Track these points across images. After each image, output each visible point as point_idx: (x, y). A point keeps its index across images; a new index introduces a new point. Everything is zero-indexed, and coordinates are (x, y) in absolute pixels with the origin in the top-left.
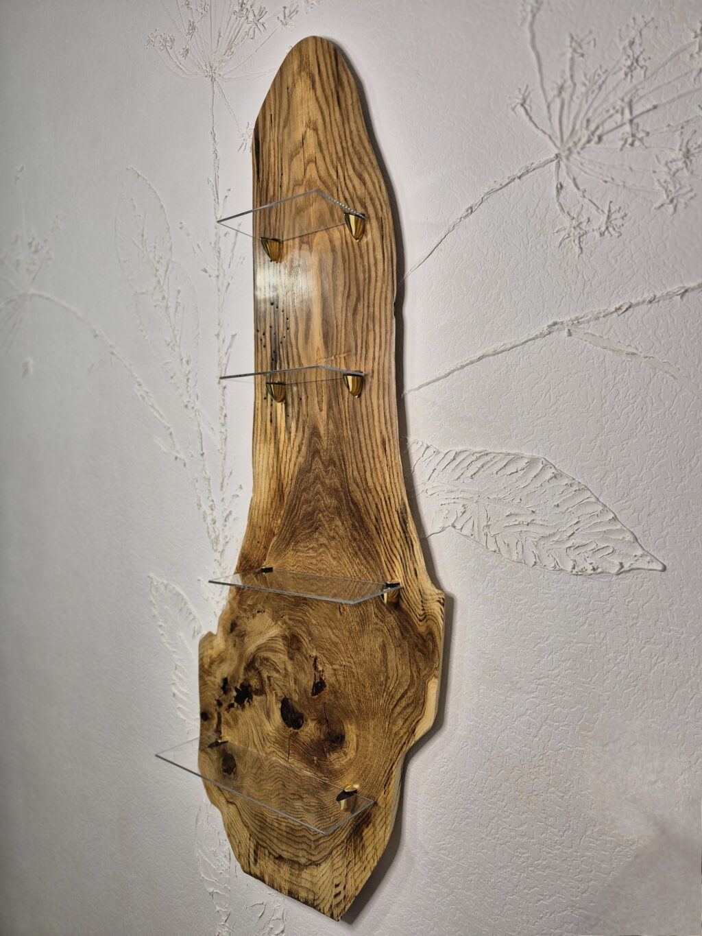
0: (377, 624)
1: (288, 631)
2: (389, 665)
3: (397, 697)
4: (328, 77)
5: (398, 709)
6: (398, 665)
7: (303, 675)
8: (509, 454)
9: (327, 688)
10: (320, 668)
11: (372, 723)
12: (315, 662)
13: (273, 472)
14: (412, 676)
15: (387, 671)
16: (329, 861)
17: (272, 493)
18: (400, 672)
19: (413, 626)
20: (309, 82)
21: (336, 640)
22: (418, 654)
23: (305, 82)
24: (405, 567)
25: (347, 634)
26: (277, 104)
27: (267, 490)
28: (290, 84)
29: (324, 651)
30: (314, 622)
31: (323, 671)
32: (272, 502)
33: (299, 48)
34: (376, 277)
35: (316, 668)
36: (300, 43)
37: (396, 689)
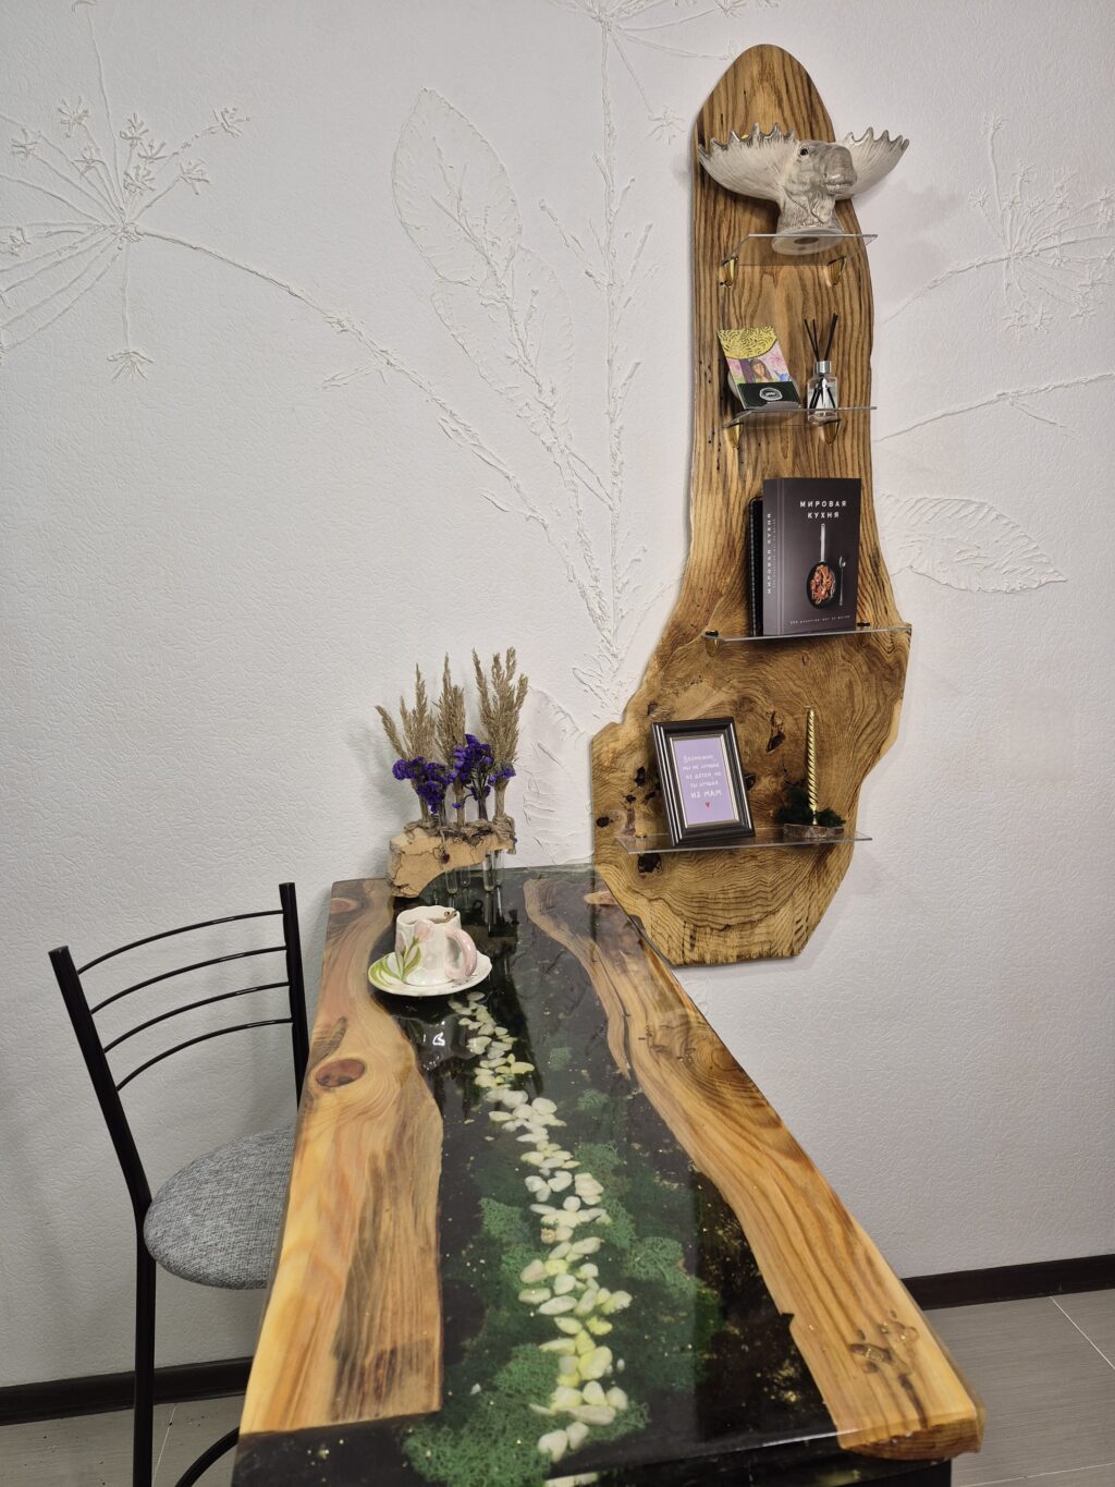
0: (844, 665)
1: (736, 695)
2: (856, 699)
3: (862, 727)
4: (799, 102)
5: (864, 737)
6: (865, 699)
7: (757, 734)
8: (962, 500)
9: (787, 738)
10: (779, 722)
11: (835, 759)
12: (773, 717)
13: (721, 526)
14: (878, 704)
15: (853, 706)
16: (789, 904)
17: (719, 549)
18: (866, 703)
19: (881, 659)
20: (773, 97)
21: (799, 690)
22: (885, 682)
23: (769, 96)
24: (875, 607)
25: (812, 682)
26: (730, 105)
27: (712, 547)
28: (748, 89)
29: (784, 704)
30: (772, 678)
31: (782, 724)
32: (719, 560)
33: (761, 51)
34: (852, 326)
35: (773, 722)
36: (762, 46)
37: (861, 719)
